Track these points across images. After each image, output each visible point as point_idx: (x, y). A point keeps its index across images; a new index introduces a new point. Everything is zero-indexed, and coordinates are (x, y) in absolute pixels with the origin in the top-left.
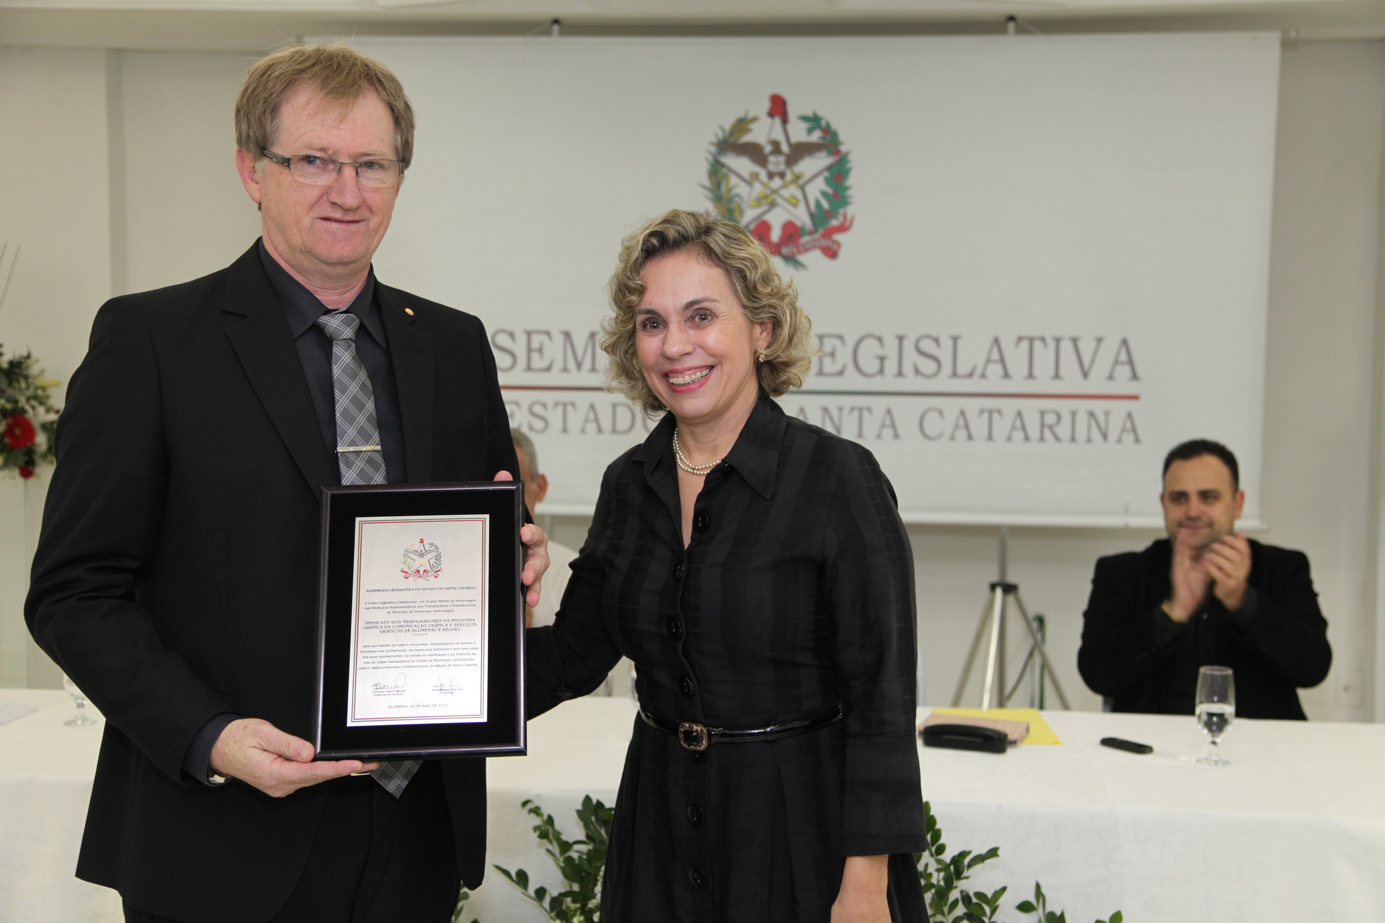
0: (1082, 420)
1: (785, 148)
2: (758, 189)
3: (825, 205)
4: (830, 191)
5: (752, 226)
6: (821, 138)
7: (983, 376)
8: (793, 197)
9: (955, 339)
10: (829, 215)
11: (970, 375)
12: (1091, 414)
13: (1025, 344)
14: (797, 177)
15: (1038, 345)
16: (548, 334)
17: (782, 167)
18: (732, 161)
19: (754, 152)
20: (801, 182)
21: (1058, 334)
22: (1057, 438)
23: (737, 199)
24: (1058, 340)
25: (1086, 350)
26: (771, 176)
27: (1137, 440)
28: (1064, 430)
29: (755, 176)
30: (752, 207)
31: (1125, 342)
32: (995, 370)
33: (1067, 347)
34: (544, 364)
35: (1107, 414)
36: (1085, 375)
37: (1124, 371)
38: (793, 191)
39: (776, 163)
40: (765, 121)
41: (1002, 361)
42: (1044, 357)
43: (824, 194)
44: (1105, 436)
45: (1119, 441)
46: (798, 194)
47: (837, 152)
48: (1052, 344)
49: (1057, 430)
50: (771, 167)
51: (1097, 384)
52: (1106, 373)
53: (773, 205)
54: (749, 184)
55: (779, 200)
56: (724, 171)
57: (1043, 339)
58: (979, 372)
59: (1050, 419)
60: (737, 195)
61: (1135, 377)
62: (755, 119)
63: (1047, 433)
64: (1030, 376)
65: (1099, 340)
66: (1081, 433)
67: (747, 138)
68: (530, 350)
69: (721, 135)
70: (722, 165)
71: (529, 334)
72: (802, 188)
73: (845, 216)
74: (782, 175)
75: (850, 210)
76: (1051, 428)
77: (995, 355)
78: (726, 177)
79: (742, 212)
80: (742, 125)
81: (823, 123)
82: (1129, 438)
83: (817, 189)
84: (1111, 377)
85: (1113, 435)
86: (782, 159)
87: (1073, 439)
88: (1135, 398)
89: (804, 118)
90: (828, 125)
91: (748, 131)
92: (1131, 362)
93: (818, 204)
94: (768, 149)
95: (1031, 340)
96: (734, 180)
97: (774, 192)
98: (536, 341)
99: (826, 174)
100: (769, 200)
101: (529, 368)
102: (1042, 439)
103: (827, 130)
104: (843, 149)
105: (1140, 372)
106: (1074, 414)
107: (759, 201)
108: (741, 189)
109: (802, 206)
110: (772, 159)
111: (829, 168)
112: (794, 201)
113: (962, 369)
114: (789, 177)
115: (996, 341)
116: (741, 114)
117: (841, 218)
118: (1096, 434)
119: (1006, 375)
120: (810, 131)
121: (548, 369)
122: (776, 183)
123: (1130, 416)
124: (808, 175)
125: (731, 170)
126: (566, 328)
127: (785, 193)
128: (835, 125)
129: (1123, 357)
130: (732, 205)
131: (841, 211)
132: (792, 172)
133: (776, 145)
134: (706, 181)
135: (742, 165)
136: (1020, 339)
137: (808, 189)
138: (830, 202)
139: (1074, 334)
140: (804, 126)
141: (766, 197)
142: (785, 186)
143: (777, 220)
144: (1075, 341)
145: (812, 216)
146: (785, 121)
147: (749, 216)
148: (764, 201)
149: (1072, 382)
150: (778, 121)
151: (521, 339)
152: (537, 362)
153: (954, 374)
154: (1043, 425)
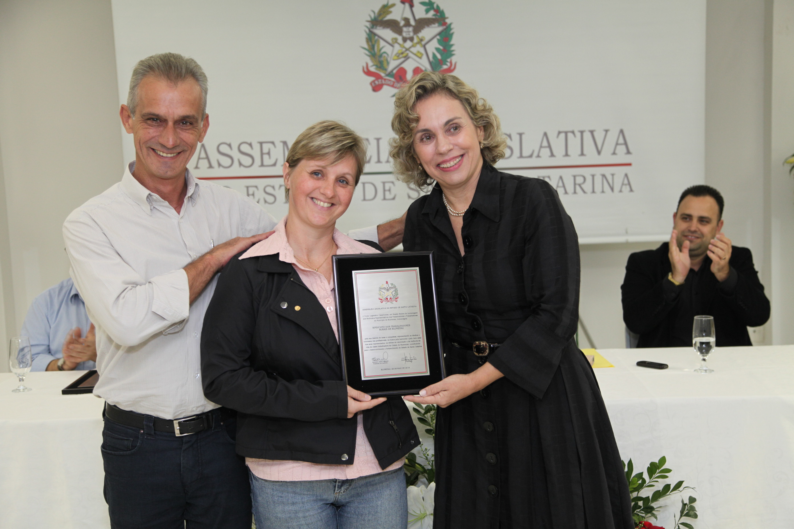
0: (598, 179)
1: (412, 22)
2: (397, 48)
3: (439, 56)
4: (441, 48)
5: (395, 71)
6: (434, 15)
7: (538, 156)
8: (418, 52)
9: (521, 135)
10: (441, 62)
11: (531, 156)
12: (604, 176)
13: (563, 135)
14: (421, 40)
15: (570, 135)
16: (273, 143)
17: (411, 34)
18: (380, 31)
19: (393, 25)
20: (423, 43)
21: (582, 129)
22: (584, 192)
23: (385, 55)
24: (582, 132)
25: (599, 136)
26: (405, 40)
27: (631, 190)
28: (587, 186)
29: (395, 40)
30: (394, 60)
31: (622, 131)
32: (546, 152)
33: (587, 136)
34: (272, 162)
35: (613, 175)
36: (599, 153)
37: (622, 149)
38: (419, 48)
39: (408, 32)
40: (400, 6)
41: (549, 147)
42: (574, 142)
43: (437, 49)
44: (612, 189)
45: (621, 191)
46: (422, 50)
47: (445, 24)
48: (578, 135)
49: (583, 186)
50: (404, 34)
51: (606, 158)
52: (612, 151)
53: (407, 58)
54: (392, 46)
55: (410, 55)
56: (376, 37)
57: (573, 132)
58: (535, 154)
59: (579, 180)
60: (385, 52)
61: (628, 152)
62: (393, 5)
63: (578, 188)
64: (567, 155)
65: (607, 131)
66: (598, 188)
67: (389, 17)
68: (262, 154)
69: (373, 16)
70: (375, 35)
71: (261, 143)
72: (424, 46)
73: (451, 63)
74: (411, 39)
75: (454, 59)
76: (580, 185)
77: (545, 143)
78: (377, 41)
79: (388, 63)
80: (386, 9)
81: (435, 6)
82: (626, 189)
83: (433, 47)
84: (614, 153)
85: (617, 188)
86: (411, 29)
87: (593, 192)
88: (630, 165)
89: (423, 3)
90: (438, 6)
91: (390, 12)
92: (626, 144)
93: (434, 56)
94: (402, 23)
95: (566, 133)
96: (382, 43)
97: (407, 50)
98: (266, 147)
99: (438, 37)
100: (404, 55)
101: (262, 165)
102: (575, 192)
103: (438, 10)
104: (448, 21)
105: (631, 150)
106: (593, 176)
107: (398, 56)
108: (387, 49)
109: (425, 57)
110: (405, 29)
111: (439, 34)
112: (420, 55)
113: (525, 153)
114: (416, 40)
115: (545, 134)
116: (385, 3)
117: (449, 64)
118: (607, 188)
119: (552, 155)
120: (427, 11)
121: (274, 165)
122: (408, 44)
123: (626, 175)
124: (427, 39)
125: (380, 37)
126: (284, 140)
127: (413, 50)
128: (442, 7)
129: (621, 141)
130: (382, 59)
131: (449, 60)
132: (418, 37)
133: (407, 20)
134: (366, 46)
135: (387, 34)
136: (560, 133)
137: (427, 46)
138: (441, 55)
139: (592, 129)
140: (424, 8)
141: (402, 53)
142: (413, 46)
143: (409, 66)
144: (592, 132)
145: (430, 63)
146: (412, 6)
147: (392, 65)
148: (401, 56)
149: (591, 157)
150: (407, 5)
151: (257, 147)
152: (267, 161)
153: (521, 156)
154: (575, 184)
